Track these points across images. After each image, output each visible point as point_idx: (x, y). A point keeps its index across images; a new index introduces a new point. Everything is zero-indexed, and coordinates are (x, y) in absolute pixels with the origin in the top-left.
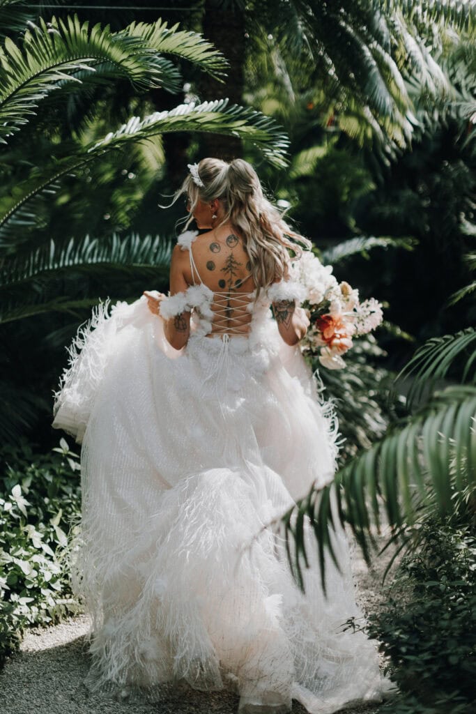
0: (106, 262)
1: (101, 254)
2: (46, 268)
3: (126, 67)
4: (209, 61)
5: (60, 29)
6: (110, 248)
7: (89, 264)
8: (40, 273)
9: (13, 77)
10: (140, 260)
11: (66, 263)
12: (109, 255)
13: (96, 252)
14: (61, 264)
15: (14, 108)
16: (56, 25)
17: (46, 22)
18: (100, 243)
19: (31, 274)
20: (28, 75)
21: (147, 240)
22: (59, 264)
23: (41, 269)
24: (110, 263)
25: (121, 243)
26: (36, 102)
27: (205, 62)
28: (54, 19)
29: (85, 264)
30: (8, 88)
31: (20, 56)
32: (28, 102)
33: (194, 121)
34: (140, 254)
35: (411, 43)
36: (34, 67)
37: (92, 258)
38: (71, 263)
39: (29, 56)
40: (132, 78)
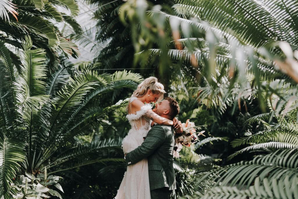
0: (116, 146)
1: (115, 144)
7: (111, 147)
8: (94, 150)
9: (74, 89)
11: (103, 147)
13: (113, 143)
15: (77, 98)
18: (115, 140)
19: (91, 150)
20: (78, 87)
22: (100, 147)
23: (95, 148)
26: (84, 96)
29: (109, 147)
31: (75, 82)
32: (81, 96)
36: (79, 85)
37: (112, 145)
38: (105, 146)
39: (77, 82)
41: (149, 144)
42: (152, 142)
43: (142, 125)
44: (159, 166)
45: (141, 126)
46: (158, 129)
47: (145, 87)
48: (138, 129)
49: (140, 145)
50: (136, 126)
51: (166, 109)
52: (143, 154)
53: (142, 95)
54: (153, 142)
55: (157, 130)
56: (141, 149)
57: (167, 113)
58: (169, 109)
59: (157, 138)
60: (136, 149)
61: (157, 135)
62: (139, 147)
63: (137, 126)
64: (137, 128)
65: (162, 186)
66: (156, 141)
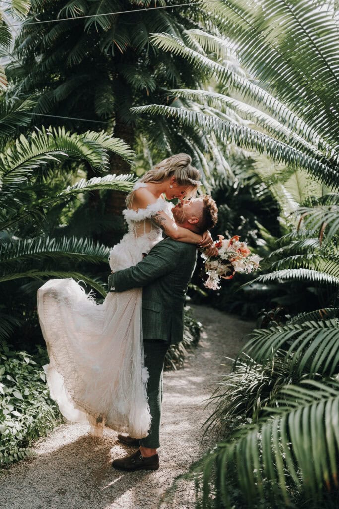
0: (58, 251)
1: (56, 246)
2: (26, 253)
3: (89, 158)
4: (128, 155)
5: (53, 133)
6: (62, 243)
7: (50, 252)
8: (23, 255)
9: (23, 156)
10: (76, 251)
11: (37, 251)
12: (60, 248)
13: (54, 245)
14: (35, 251)
15: (20, 171)
16: (51, 131)
17: (45, 129)
18: (56, 241)
20: (31, 155)
21: (81, 240)
24: (60, 252)
25: (67, 241)
26: (33, 169)
27: (125, 155)
28: (50, 127)
29: (48, 252)
30: (18, 161)
31: (28, 145)
32: (29, 168)
33: (116, 185)
34: (77, 248)
35: (216, 151)
36: (35, 151)
37: (52, 248)
38: (40, 251)
39: (33, 145)
40: (92, 165)
41: (147, 269)
42: (153, 265)
43: (145, 231)
44: (159, 305)
45: (143, 233)
46: (170, 247)
47: (167, 169)
48: (138, 237)
49: (135, 265)
50: (135, 231)
51: (195, 216)
52: (135, 281)
53: (158, 181)
54: (155, 266)
55: (167, 249)
56: (133, 273)
57: (194, 221)
58: (200, 218)
59: (163, 261)
60: (126, 269)
61: (165, 257)
62: (131, 268)
63: (137, 232)
64: (136, 233)
65: (155, 336)
66: (159, 267)
